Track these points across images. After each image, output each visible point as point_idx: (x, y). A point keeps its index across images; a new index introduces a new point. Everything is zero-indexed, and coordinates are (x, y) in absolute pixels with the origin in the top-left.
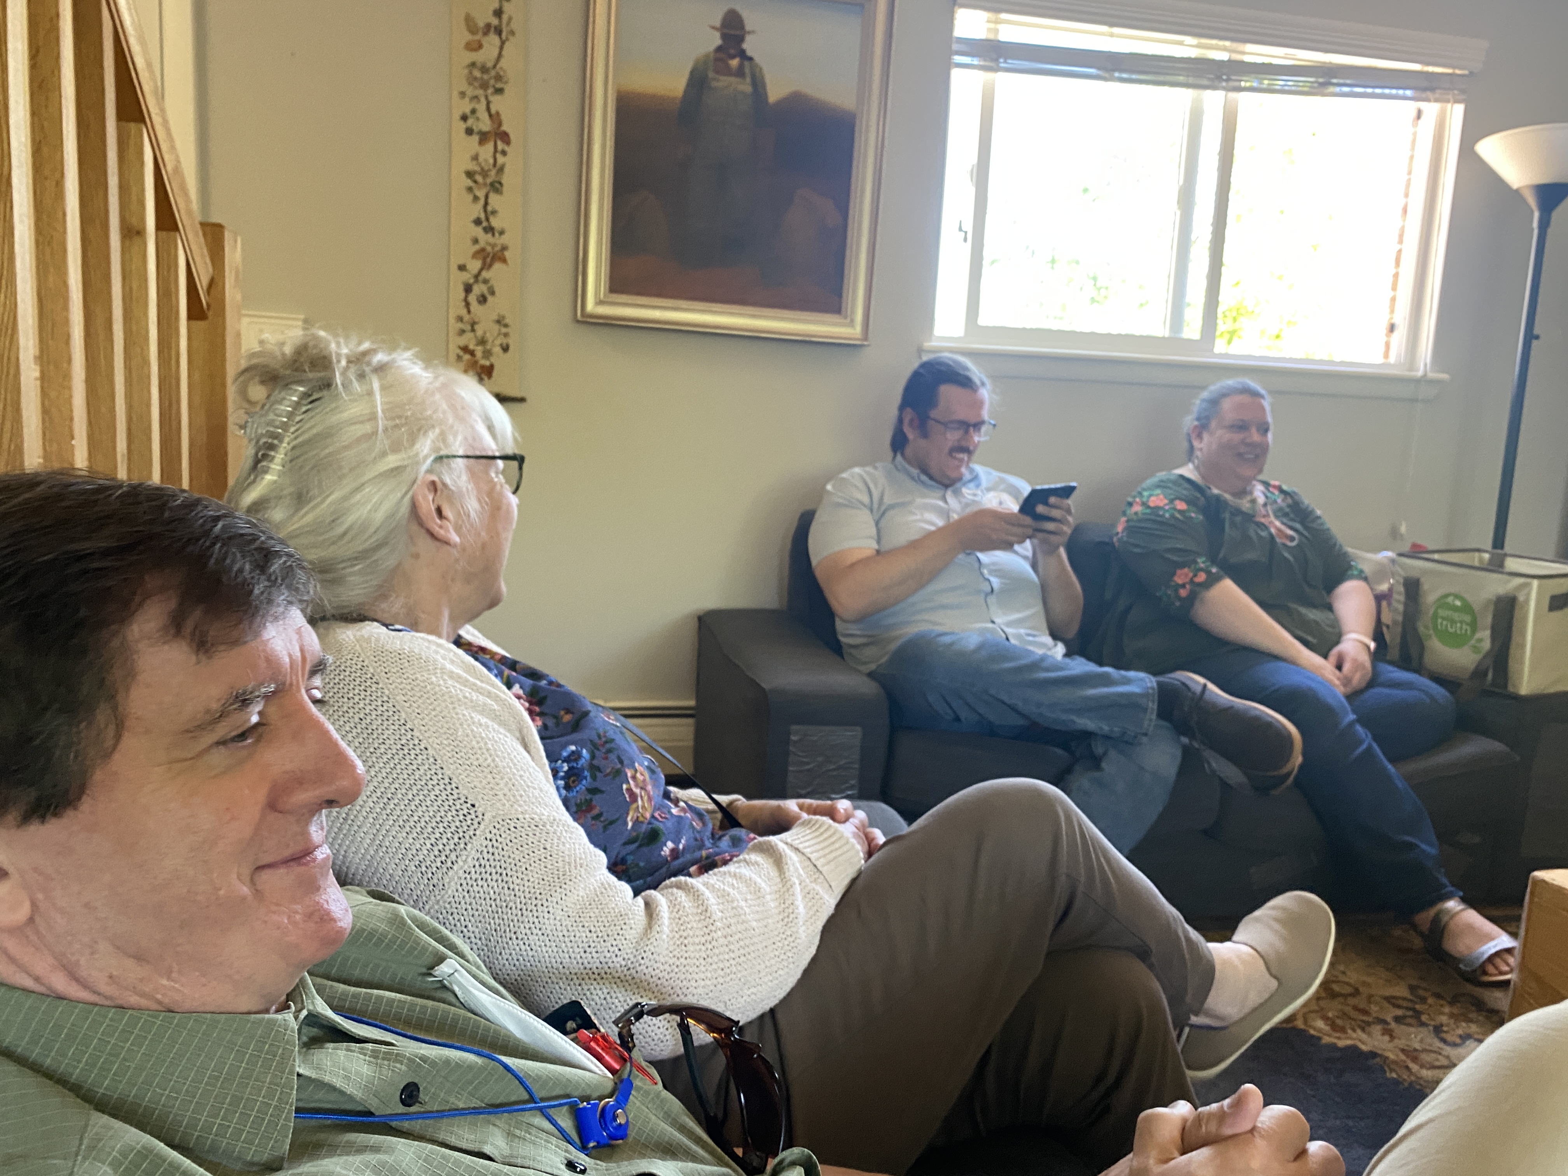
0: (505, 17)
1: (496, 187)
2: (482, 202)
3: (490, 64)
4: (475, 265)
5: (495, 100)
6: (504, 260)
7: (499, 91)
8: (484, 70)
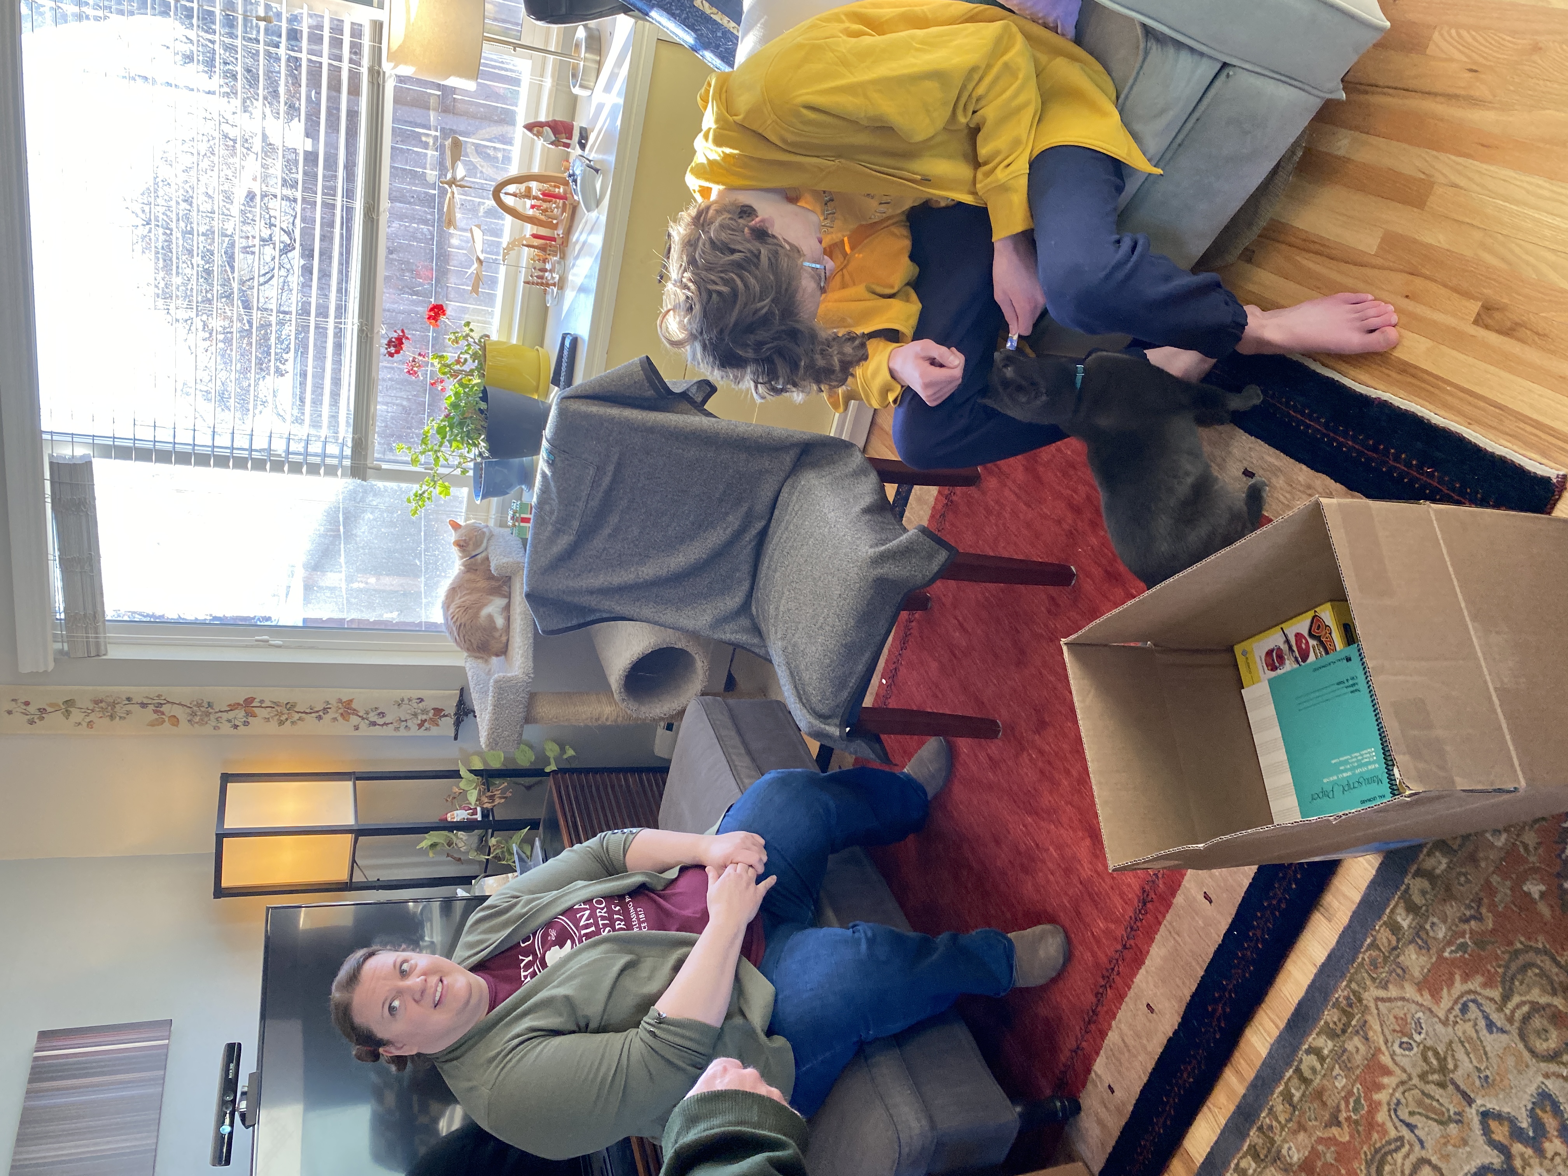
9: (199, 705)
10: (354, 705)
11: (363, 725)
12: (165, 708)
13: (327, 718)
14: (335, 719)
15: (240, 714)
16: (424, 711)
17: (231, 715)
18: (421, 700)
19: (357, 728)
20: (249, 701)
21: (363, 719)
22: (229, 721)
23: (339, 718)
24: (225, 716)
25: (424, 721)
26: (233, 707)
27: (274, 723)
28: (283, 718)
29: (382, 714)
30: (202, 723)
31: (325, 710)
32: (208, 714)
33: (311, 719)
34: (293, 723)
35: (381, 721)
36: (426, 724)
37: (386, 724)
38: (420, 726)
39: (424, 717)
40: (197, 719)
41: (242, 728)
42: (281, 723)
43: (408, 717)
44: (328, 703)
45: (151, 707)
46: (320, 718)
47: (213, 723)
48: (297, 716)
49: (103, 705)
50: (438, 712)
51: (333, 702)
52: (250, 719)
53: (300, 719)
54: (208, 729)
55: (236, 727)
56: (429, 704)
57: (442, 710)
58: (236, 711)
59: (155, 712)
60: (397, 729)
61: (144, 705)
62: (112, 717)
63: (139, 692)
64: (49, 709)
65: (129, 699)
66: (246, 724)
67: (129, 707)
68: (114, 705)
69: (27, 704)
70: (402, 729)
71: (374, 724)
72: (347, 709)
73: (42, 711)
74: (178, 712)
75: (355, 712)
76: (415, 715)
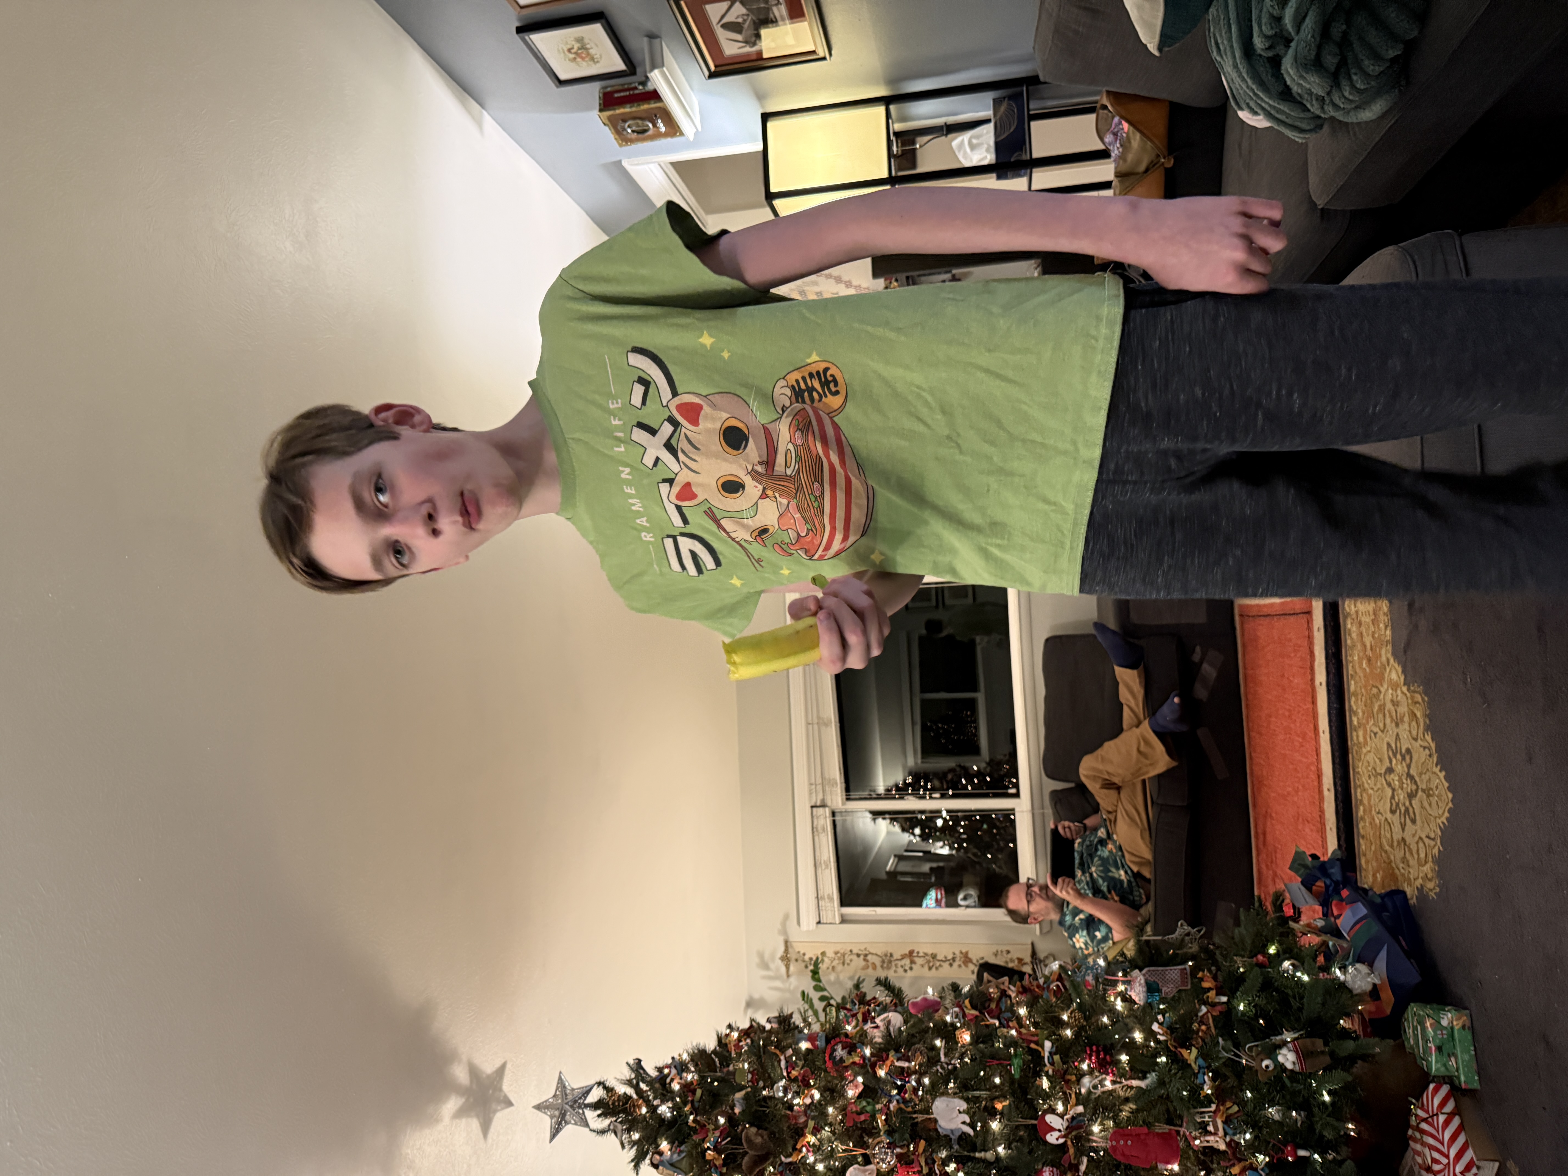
9: (886, 955)
10: (970, 956)
12: (869, 958)
13: (955, 965)
14: (960, 966)
15: (907, 962)
17: (903, 962)
18: (1008, 952)
20: (911, 952)
22: (902, 967)
23: (962, 965)
24: (900, 963)
26: (903, 957)
27: (926, 967)
28: (931, 964)
30: (888, 968)
31: (954, 959)
32: (890, 962)
33: (946, 965)
34: (937, 968)
40: (885, 965)
41: (909, 972)
42: (930, 968)
44: (954, 954)
45: (862, 957)
46: (951, 965)
47: (894, 968)
48: (938, 964)
49: (839, 955)
51: (957, 953)
52: (913, 966)
53: (940, 966)
54: (891, 972)
55: (906, 971)
58: (905, 960)
59: (864, 960)
61: (858, 955)
62: (843, 963)
63: (856, 947)
65: (851, 951)
66: (911, 969)
67: (851, 957)
68: (844, 955)
69: (805, 954)
72: (966, 959)
73: (811, 959)
74: (876, 961)
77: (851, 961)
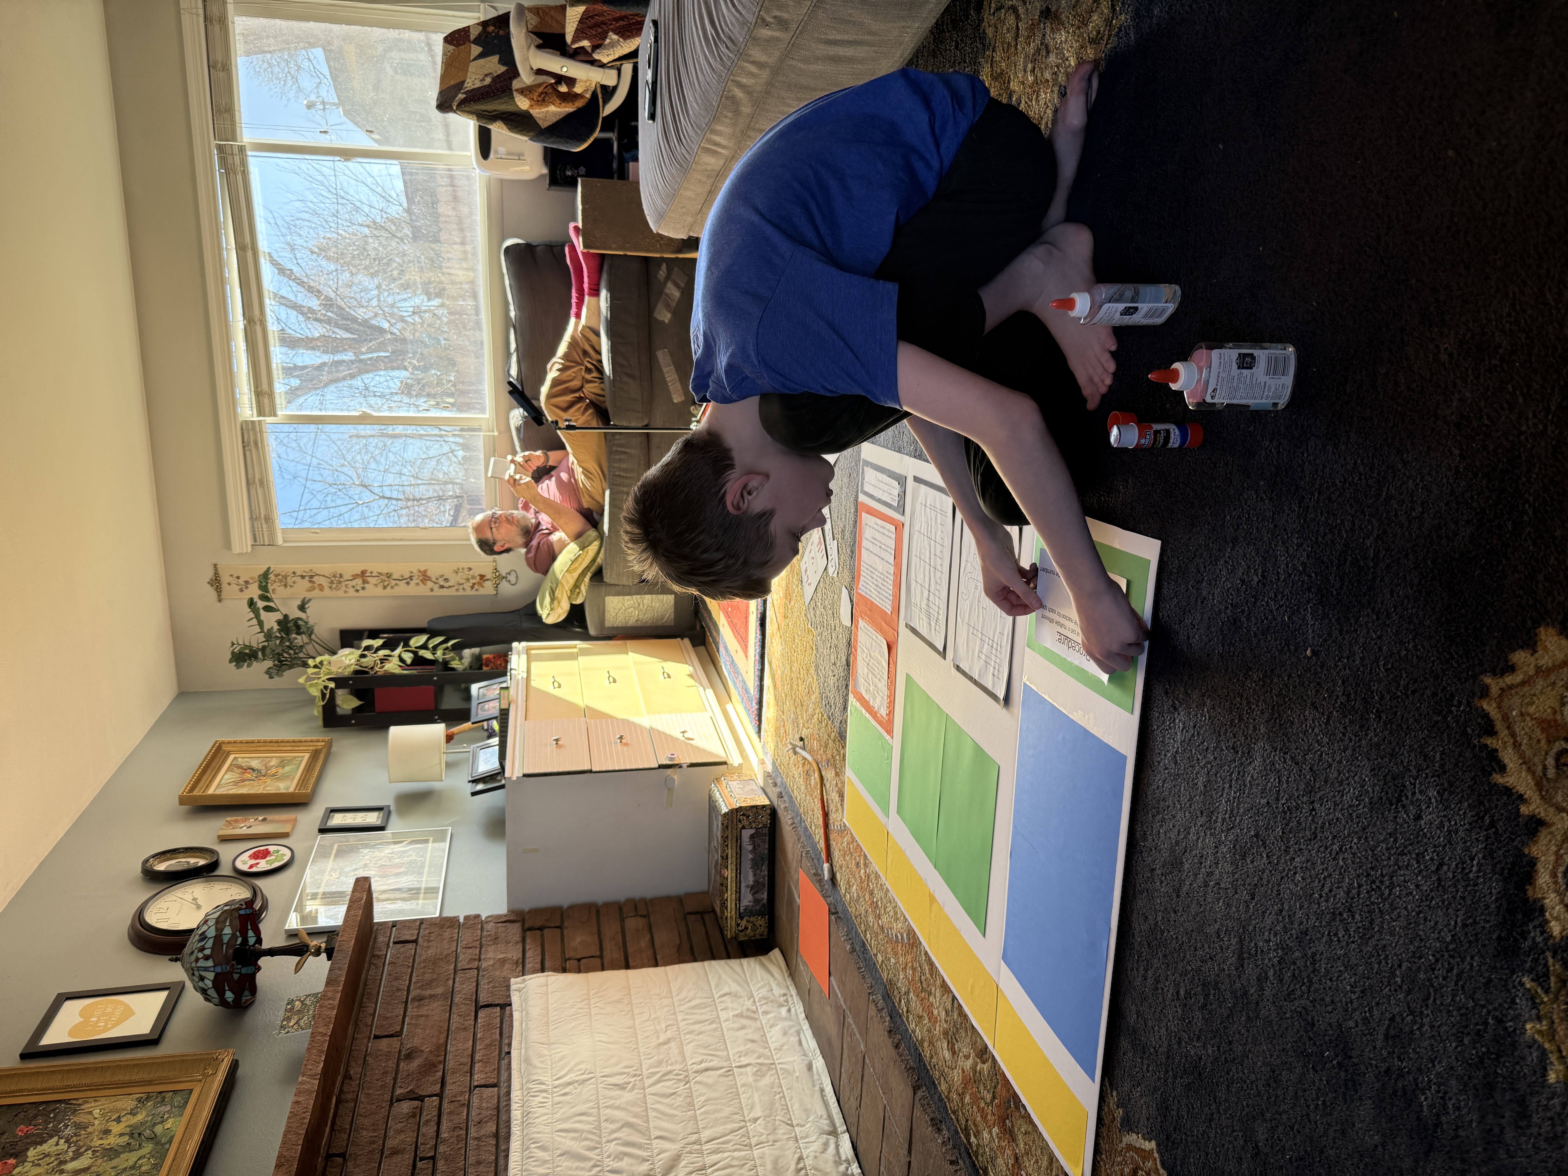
0: (304, 574)
1: (389, 575)
2: (398, 582)
3: (329, 580)
4: (430, 584)
5: (346, 577)
6: (425, 571)
7: (341, 576)
8: (332, 582)
9: (335, 576)
10: (429, 574)
11: (436, 587)
12: (315, 579)
13: (412, 583)
14: (417, 584)
15: (359, 581)
16: (473, 577)
17: (354, 582)
18: (470, 569)
19: (432, 590)
20: (363, 572)
21: (435, 583)
22: (353, 587)
23: (420, 583)
24: (351, 583)
25: (474, 584)
26: (355, 577)
27: (380, 587)
28: (386, 583)
29: (446, 580)
30: (337, 589)
31: (411, 578)
32: (340, 582)
33: (402, 584)
34: (392, 587)
35: (447, 585)
36: (476, 587)
37: (450, 587)
38: (472, 587)
39: (474, 581)
40: (334, 586)
41: (361, 591)
42: (385, 587)
43: (464, 581)
44: (412, 572)
45: (307, 578)
46: (408, 583)
47: (344, 589)
48: (394, 582)
49: (280, 577)
50: (482, 577)
51: (415, 571)
52: (366, 585)
53: (396, 584)
54: (341, 593)
55: (357, 591)
56: (477, 572)
57: (484, 576)
58: (357, 580)
59: (310, 581)
60: (457, 590)
61: (303, 577)
62: (285, 586)
63: (300, 568)
64: (251, 581)
65: (294, 573)
66: (363, 588)
67: (295, 579)
68: (286, 577)
69: (238, 578)
70: (461, 590)
71: (442, 587)
72: (425, 577)
73: (247, 582)
74: (324, 582)
75: (429, 579)
76: (468, 580)
77: (294, 582)
